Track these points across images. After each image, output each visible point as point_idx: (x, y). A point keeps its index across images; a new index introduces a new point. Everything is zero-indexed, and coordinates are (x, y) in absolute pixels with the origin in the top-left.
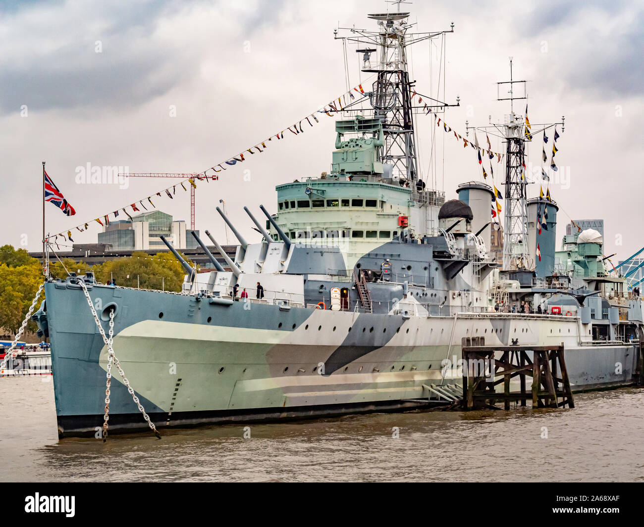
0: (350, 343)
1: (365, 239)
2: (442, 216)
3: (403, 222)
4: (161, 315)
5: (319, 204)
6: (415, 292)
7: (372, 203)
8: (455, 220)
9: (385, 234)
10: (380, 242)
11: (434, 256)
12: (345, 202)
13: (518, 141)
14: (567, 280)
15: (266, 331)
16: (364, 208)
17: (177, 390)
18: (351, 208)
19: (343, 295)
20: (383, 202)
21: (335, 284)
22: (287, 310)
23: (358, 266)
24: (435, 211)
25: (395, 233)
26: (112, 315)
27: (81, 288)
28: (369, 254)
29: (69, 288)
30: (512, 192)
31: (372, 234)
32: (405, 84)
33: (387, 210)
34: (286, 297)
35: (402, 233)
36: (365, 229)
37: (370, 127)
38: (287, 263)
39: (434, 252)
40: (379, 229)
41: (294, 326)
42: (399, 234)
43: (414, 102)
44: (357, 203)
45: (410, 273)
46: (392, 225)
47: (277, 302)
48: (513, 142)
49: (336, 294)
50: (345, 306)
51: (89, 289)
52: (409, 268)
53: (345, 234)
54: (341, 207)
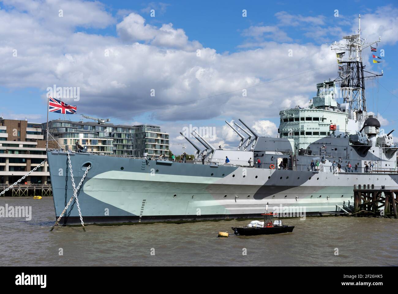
1: (312, 136)
3: (333, 128)
4: (122, 168)
5: (291, 120)
7: (316, 119)
9: (323, 133)
10: (320, 137)
12: (303, 119)
16: (312, 121)
17: (143, 205)
18: (305, 121)
19: (285, 160)
21: (280, 156)
25: (329, 133)
26: (89, 168)
27: (67, 154)
28: (314, 143)
29: (60, 154)
31: (316, 133)
33: (325, 122)
35: (334, 133)
36: (312, 131)
38: (255, 146)
40: (319, 131)
41: (223, 175)
42: (331, 134)
44: (309, 119)
45: (336, 152)
46: (327, 129)
52: (336, 149)
53: (302, 133)
54: (300, 121)
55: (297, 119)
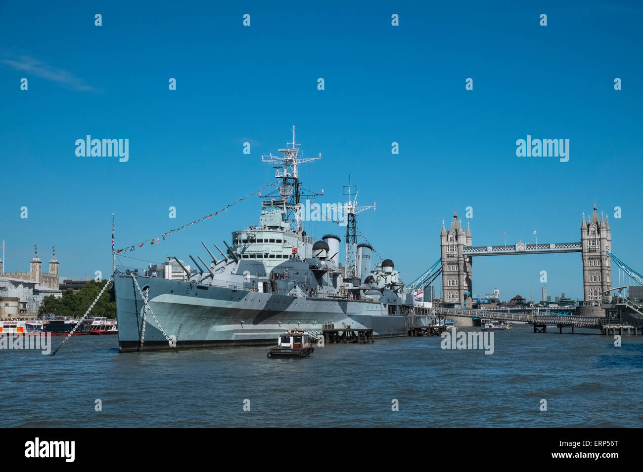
0: (267, 309)
1: (275, 259)
2: (315, 248)
3: (295, 251)
4: (172, 292)
5: (253, 241)
6: (300, 285)
7: (279, 241)
8: (321, 250)
9: (286, 257)
10: (284, 260)
11: (310, 268)
12: (266, 241)
13: (352, 215)
14: (376, 283)
15: (225, 301)
16: (275, 243)
17: (180, 330)
18: (269, 243)
19: (265, 285)
20: (285, 241)
21: (261, 280)
22: (236, 291)
23: (272, 271)
24: (311, 246)
25: (291, 256)
26: (147, 291)
27: (132, 277)
28: (277, 267)
29: (126, 277)
30: (350, 240)
31: (279, 256)
32: (296, 183)
33: (287, 245)
34: (235, 285)
35: (294, 256)
36: (276, 254)
37: (279, 204)
38: (236, 270)
39: (310, 266)
40: (282, 254)
41: (239, 299)
42: (292, 257)
43: (301, 192)
44: (272, 241)
45: (298, 276)
46: (289, 252)
47: (231, 287)
48: (350, 215)
49: (261, 285)
50: (265, 290)
51: (136, 278)
52: (297, 273)
53: (266, 256)
54: (264, 243)
55: (260, 241)
